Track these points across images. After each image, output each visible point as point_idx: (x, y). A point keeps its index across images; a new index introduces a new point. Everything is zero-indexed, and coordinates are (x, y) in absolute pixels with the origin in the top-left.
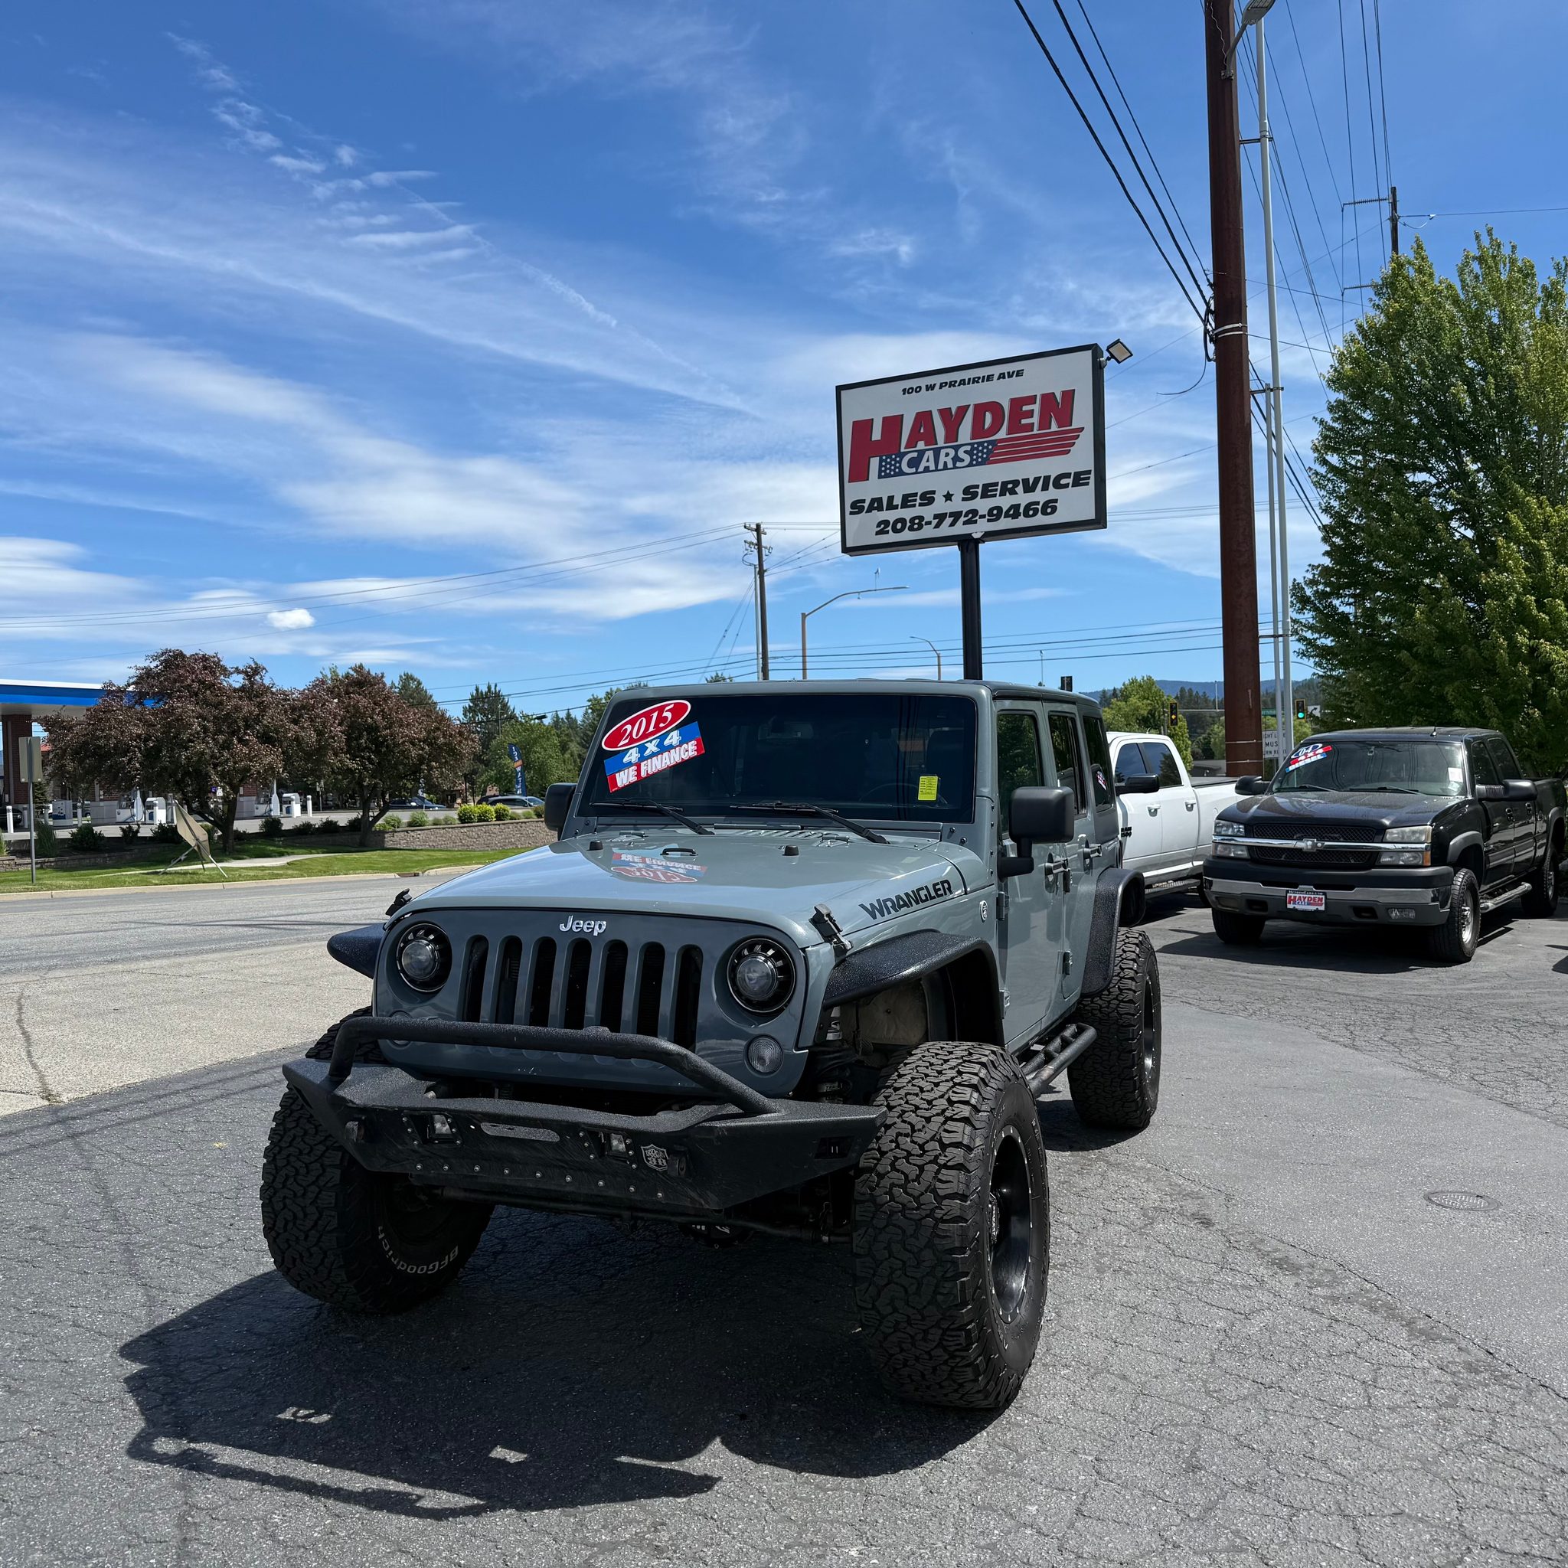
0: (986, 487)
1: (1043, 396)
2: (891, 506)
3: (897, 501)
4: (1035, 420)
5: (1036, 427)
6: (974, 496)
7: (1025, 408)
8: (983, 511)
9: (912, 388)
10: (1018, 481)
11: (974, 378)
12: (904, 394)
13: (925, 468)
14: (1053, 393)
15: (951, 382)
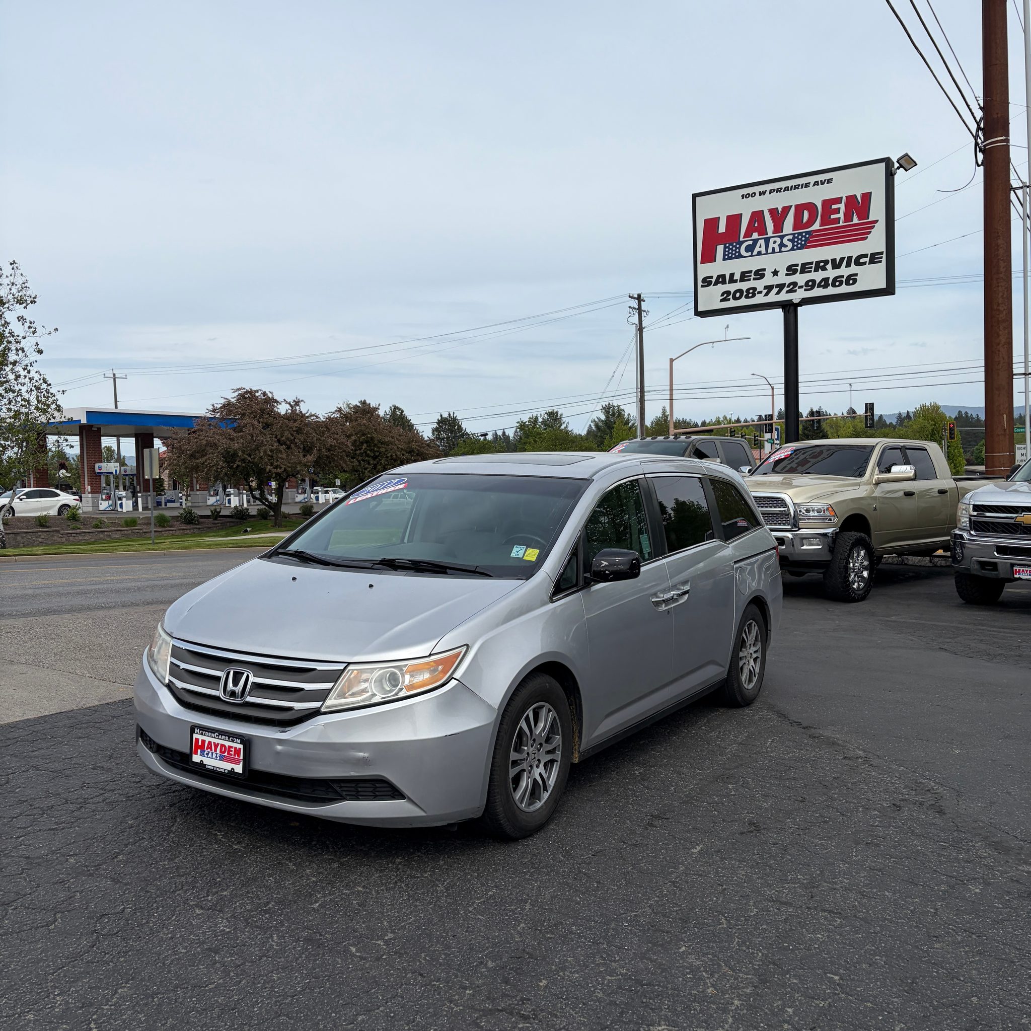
0: (803, 265)
1: (848, 197)
2: (732, 280)
3: (737, 277)
4: (841, 215)
5: (842, 220)
6: (795, 272)
7: (834, 207)
8: (801, 283)
9: (749, 194)
10: (828, 261)
11: (795, 186)
12: (743, 198)
13: (759, 252)
14: (855, 196)
15: (778, 189)
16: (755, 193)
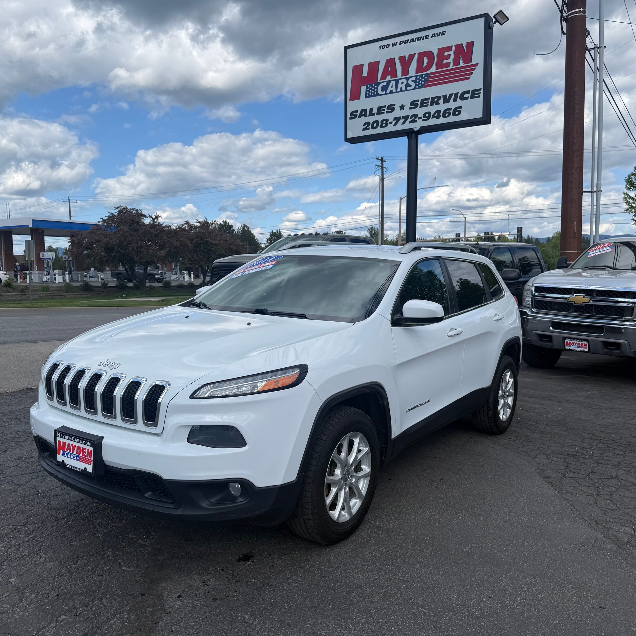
0: (423, 100)
1: (457, 46)
2: (371, 114)
3: (375, 111)
4: (451, 60)
5: (451, 64)
6: (416, 106)
7: (446, 54)
8: (420, 115)
9: (385, 45)
10: (441, 96)
11: (418, 38)
12: (380, 49)
13: (391, 91)
14: (462, 44)
15: (405, 41)
16: (389, 45)
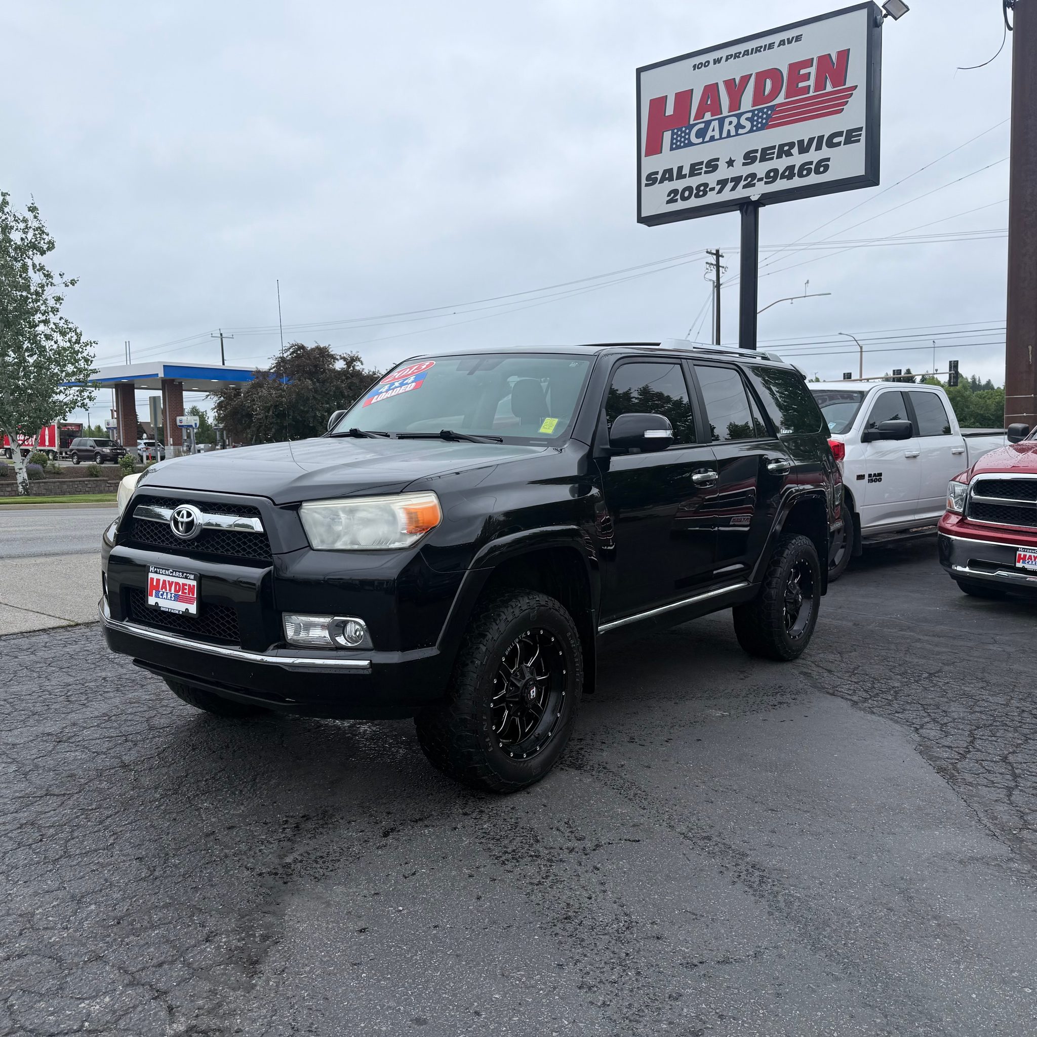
0: (764, 150)
1: (820, 58)
2: (680, 176)
3: (686, 171)
5: (812, 89)
6: (754, 160)
7: (803, 72)
8: (761, 174)
9: (701, 63)
10: (794, 143)
11: (757, 48)
12: (694, 69)
13: (711, 137)
14: (829, 55)
15: (736, 54)
16: (708, 62)
